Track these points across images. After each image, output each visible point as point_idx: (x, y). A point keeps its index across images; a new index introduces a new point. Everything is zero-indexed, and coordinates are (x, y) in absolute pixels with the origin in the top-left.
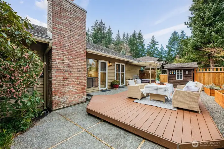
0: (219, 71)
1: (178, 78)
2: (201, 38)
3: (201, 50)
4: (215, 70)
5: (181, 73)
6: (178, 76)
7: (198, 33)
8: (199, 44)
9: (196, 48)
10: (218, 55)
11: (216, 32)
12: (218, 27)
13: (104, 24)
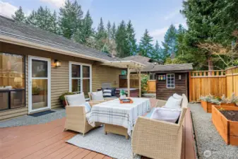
0: (217, 76)
1: (169, 86)
2: (197, 31)
3: (197, 47)
4: (213, 74)
5: (172, 79)
6: (169, 82)
7: (193, 22)
8: (194, 38)
9: (192, 44)
10: (217, 54)
11: (215, 22)
12: (217, 15)
13: (80, 7)
